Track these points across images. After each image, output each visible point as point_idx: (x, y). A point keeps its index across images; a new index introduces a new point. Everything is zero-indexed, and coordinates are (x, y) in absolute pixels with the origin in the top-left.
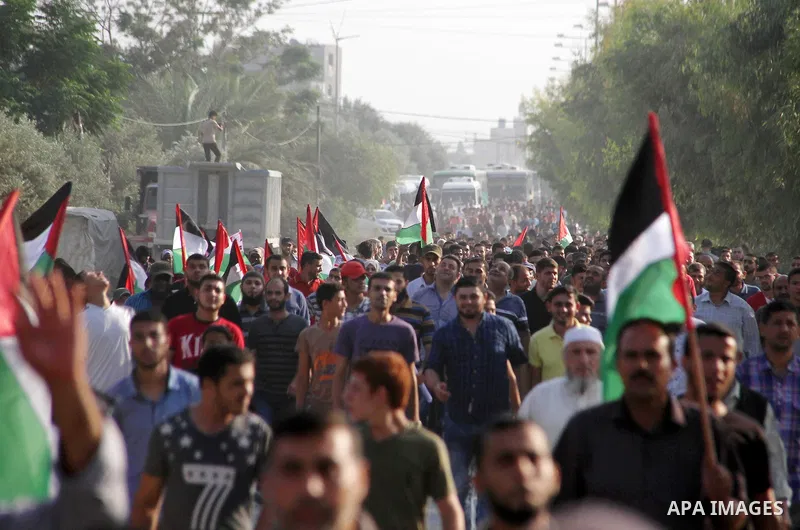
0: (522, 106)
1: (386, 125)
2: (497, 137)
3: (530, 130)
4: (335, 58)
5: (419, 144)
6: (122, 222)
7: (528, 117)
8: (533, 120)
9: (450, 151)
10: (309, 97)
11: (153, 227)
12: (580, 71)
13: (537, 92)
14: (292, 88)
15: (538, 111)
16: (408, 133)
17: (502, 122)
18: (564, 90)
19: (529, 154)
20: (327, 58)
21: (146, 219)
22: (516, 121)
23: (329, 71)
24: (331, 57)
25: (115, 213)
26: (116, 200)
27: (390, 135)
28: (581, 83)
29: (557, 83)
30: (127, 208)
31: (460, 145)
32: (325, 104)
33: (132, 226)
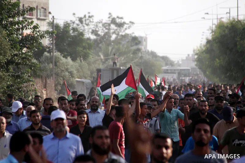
0: (194, 51)
1: (159, 56)
2: (188, 58)
3: (196, 57)
4: (146, 40)
5: (168, 61)
6: (93, 83)
7: (195, 54)
8: (197, 54)
9: (175, 63)
10: (139, 50)
12: (208, 42)
13: (197, 47)
15: (198, 52)
16: (165, 58)
17: (189, 55)
18: (204, 46)
19: (196, 63)
20: (143, 40)
22: (192, 55)
23: (144, 43)
24: (145, 39)
25: (91, 80)
26: (91, 77)
27: (161, 59)
28: (208, 46)
29: (202, 45)
30: (94, 79)
31: (178, 62)
32: (143, 51)
33: (95, 84)
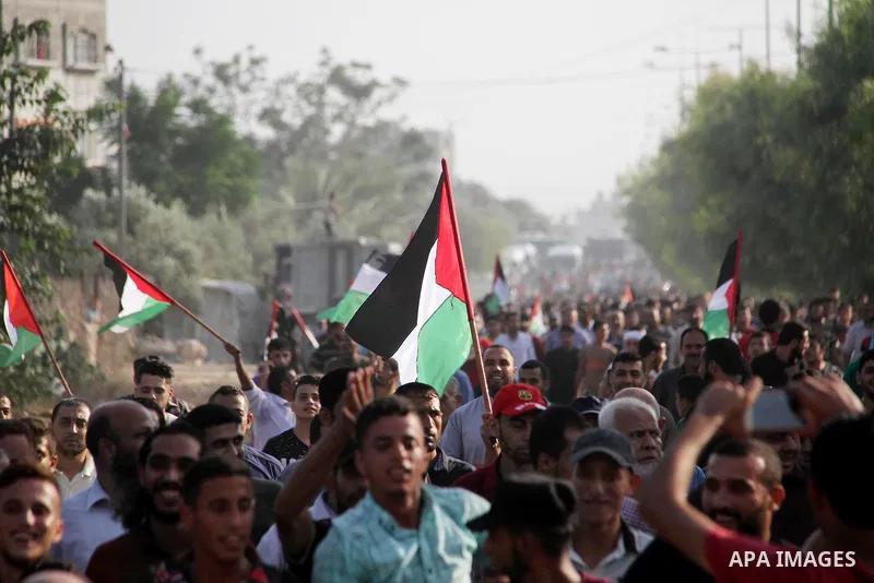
0: (619, 180)
1: (497, 202)
2: (598, 206)
3: (626, 201)
4: (449, 142)
5: (527, 217)
6: (262, 293)
7: (623, 190)
8: (627, 192)
9: (554, 223)
11: (289, 297)
12: (668, 146)
14: (410, 170)
16: (517, 208)
17: (601, 195)
18: (656, 163)
20: (442, 143)
21: (283, 292)
22: (614, 194)
25: (254, 285)
26: (255, 273)
28: (667, 160)
30: (266, 281)
31: (564, 218)
33: (270, 297)
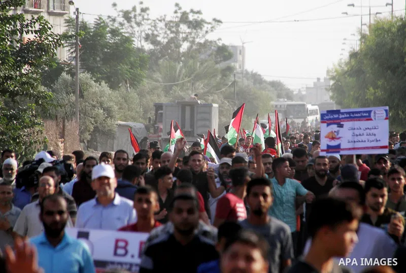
0: (328, 72)
1: (265, 82)
2: (317, 84)
3: (332, 82)
4: (242, 52)
5: (281, 90)
6: (147, 128)
7: (330, 77)
8: (333, 78)
9: (295, 93)
10: (230, 69)
11: (161, 130)
12: (353, 55)
13: (334, 65)
14: (222, 65)
15: (335, 74)
16: (276, 85)
17: (319, 79)
18: (347, 64)
19: (331, 94)
20: (238, 52)
21: (158, 127)
22: (325, 79)
23: (240, 58)
24: (240, 51)
25: (144, 124)
26: (145, 119)
27: (269, 87)
28: (353, 62)
29: (343, 61)
30: (149, 122)
31: (300, 91)
32: (238, 73)
33: (152, 131)
